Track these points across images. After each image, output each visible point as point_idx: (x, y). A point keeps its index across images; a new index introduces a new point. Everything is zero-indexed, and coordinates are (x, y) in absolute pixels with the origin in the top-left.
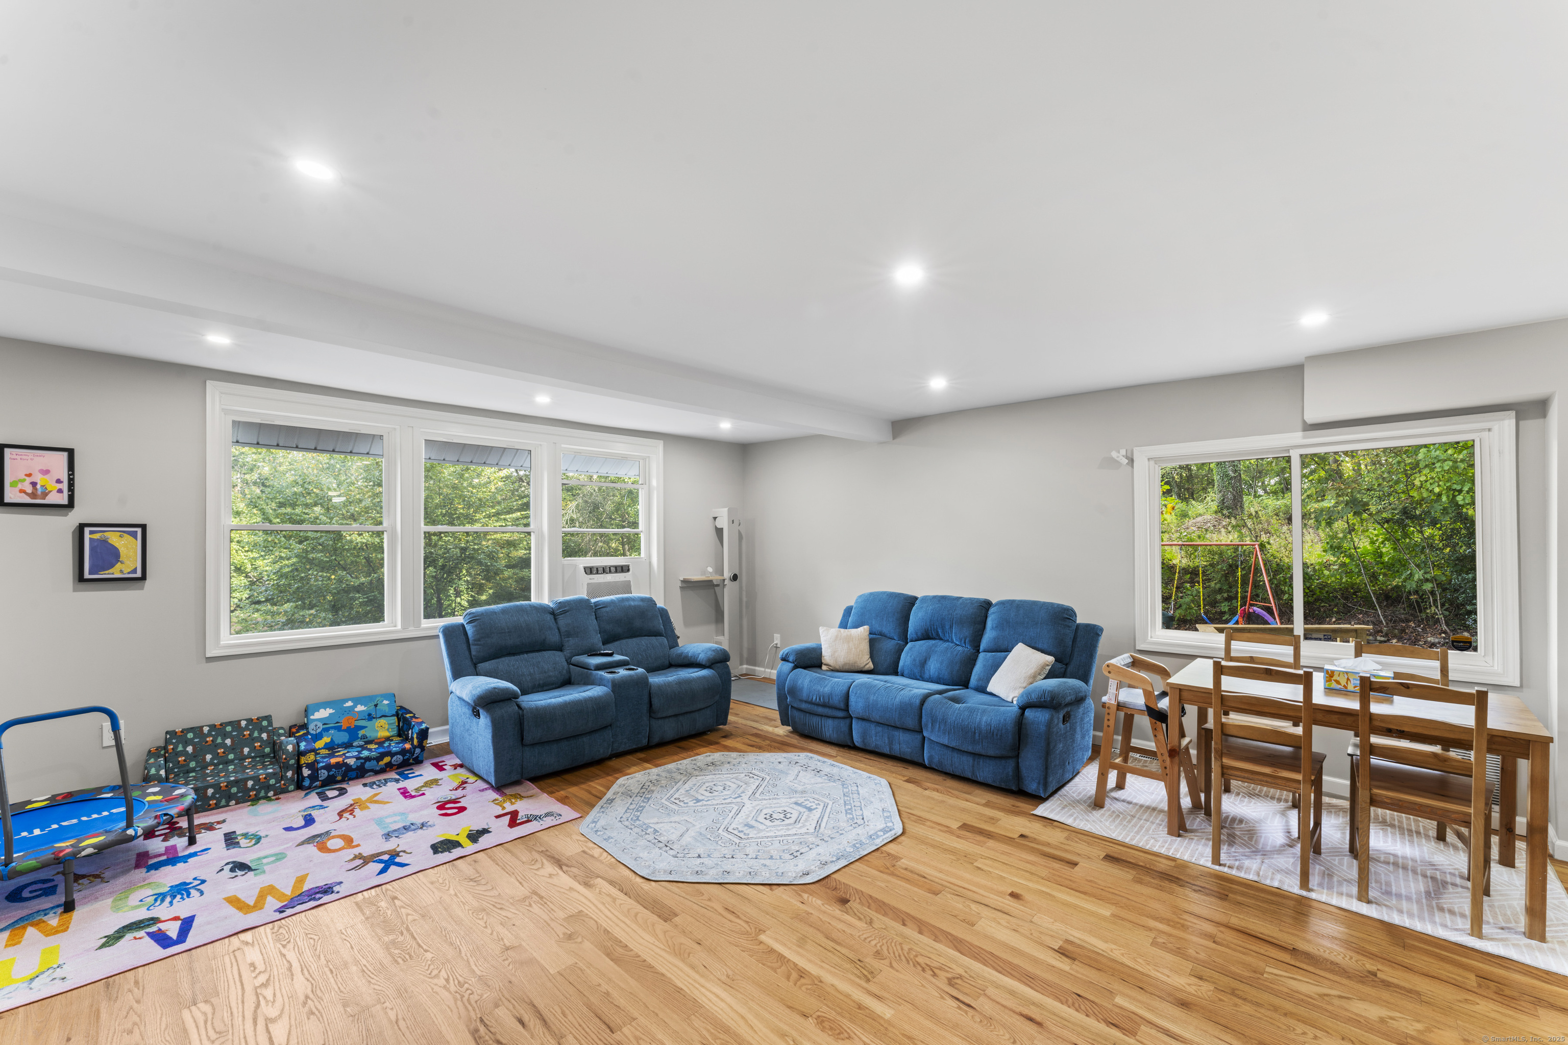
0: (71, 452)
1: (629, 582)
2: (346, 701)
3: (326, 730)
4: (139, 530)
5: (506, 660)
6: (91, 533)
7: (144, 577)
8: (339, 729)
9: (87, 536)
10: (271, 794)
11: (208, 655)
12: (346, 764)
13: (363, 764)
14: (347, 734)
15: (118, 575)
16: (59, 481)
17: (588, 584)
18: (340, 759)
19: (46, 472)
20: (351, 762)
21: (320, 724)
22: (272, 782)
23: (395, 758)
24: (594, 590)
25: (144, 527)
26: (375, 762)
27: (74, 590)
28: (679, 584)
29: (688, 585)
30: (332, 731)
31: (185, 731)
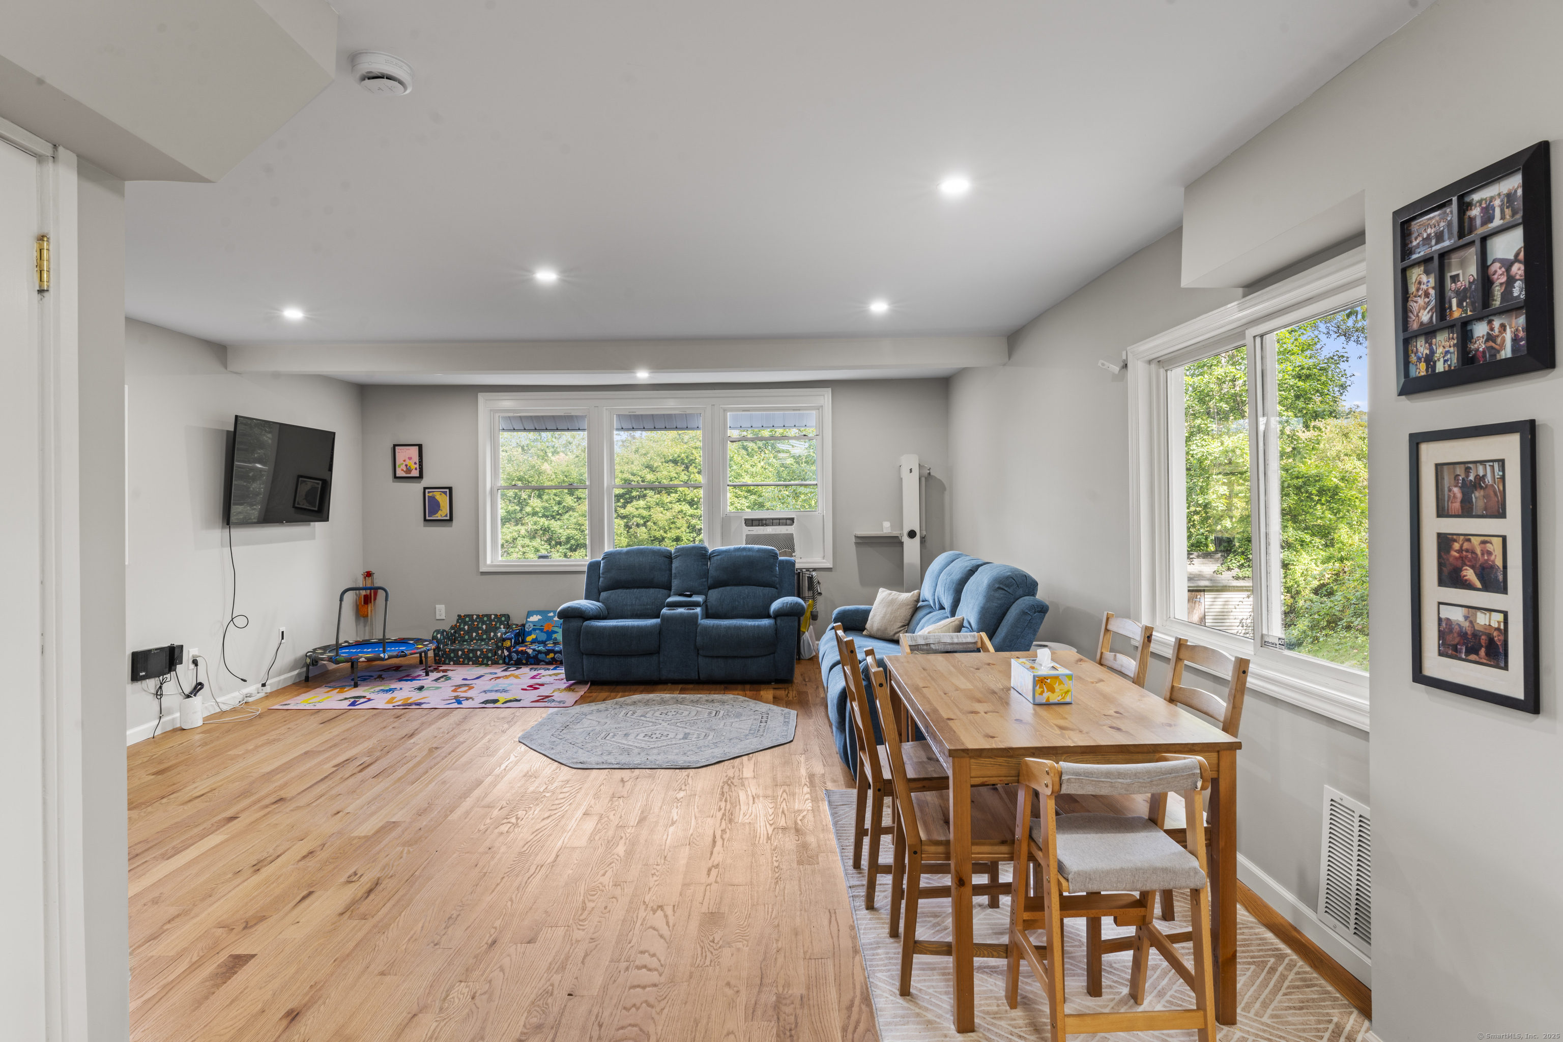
0: (420, 447)
1: (792, 534)
2: (550, 612)
3: (534, 630)
4: (448, 490)
5: (619, 591)
6: (429, 492)
7: (451, 519)
8: (542, 630)
9: (427, 495)
10: (490, 663)
11: (481, 571)
12: (526, 653)
13: (537, 655)
14: (545, 635)
15: (440, 518)
16: (415, 463)
17: (747, 536)
18: (524, 648)
19: (410, 459)
20: (530, 651)
21: (532, 625)
22: (490, 655)
23: (556, 655)
24: (751, 539)
25: (450, 489)
26: (544, 655)
27: (424, 526)
28: (854, 540)
29: (864, 542)
30: (537, 631)
31: (466, 616)
